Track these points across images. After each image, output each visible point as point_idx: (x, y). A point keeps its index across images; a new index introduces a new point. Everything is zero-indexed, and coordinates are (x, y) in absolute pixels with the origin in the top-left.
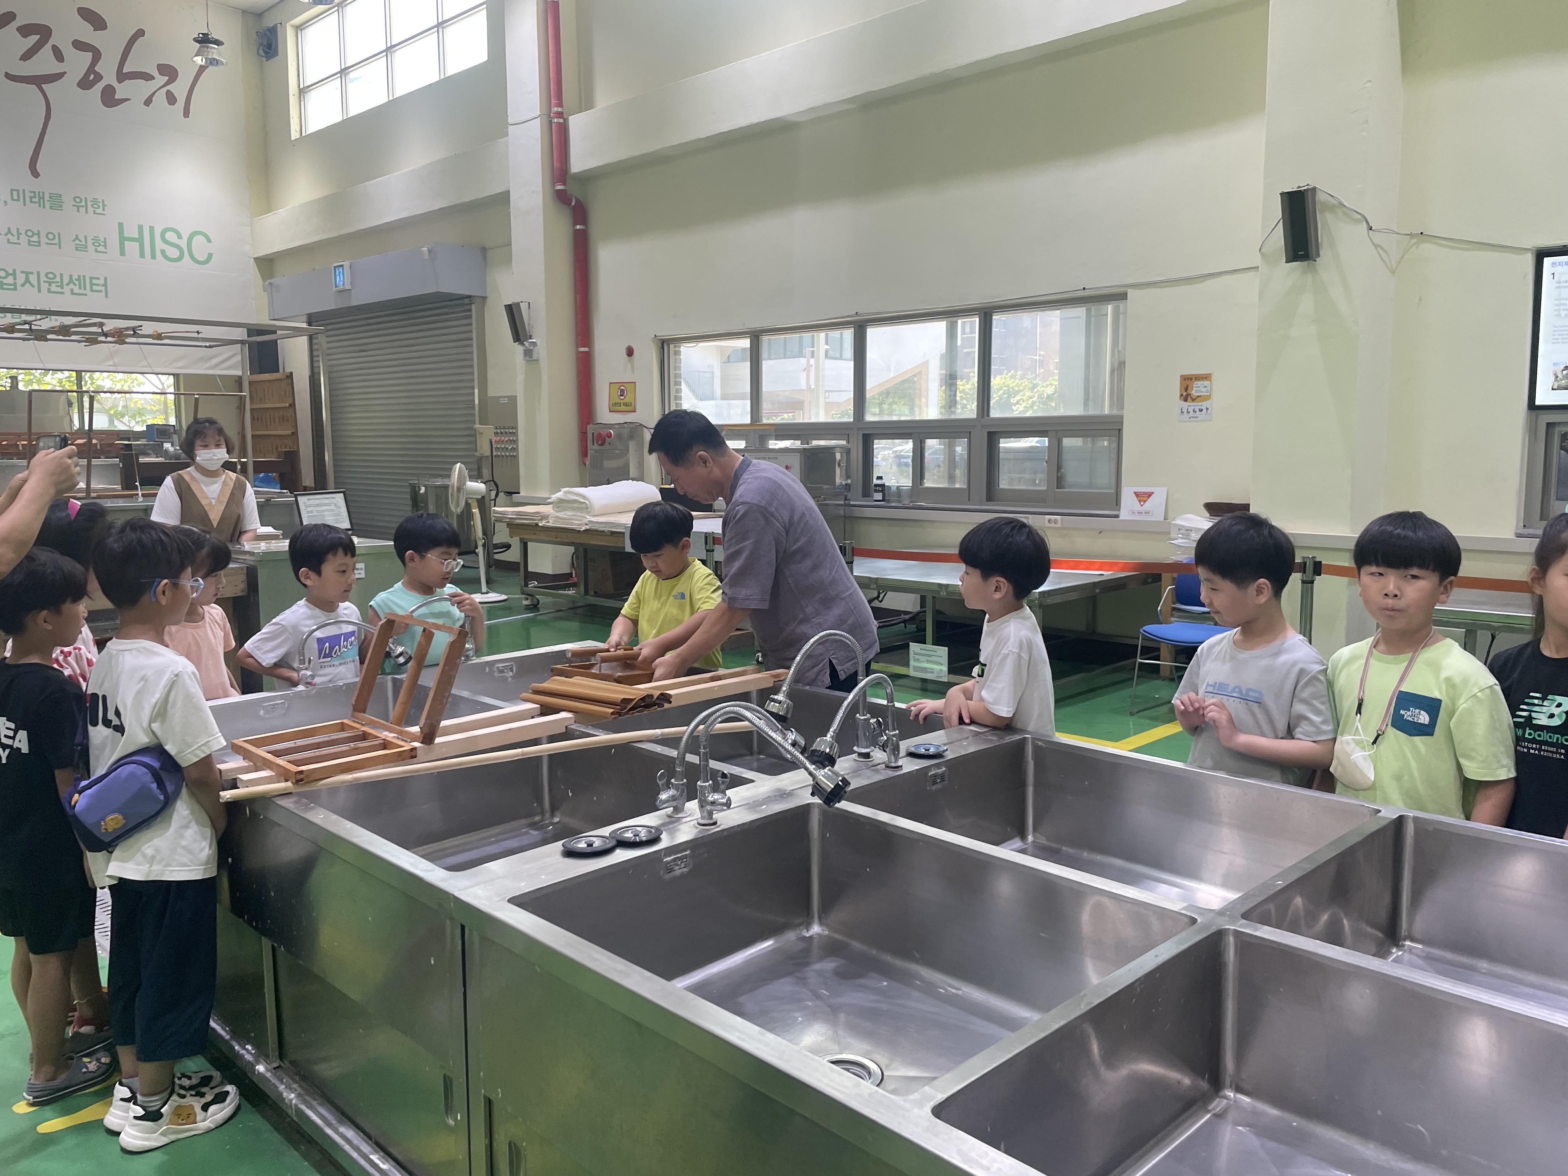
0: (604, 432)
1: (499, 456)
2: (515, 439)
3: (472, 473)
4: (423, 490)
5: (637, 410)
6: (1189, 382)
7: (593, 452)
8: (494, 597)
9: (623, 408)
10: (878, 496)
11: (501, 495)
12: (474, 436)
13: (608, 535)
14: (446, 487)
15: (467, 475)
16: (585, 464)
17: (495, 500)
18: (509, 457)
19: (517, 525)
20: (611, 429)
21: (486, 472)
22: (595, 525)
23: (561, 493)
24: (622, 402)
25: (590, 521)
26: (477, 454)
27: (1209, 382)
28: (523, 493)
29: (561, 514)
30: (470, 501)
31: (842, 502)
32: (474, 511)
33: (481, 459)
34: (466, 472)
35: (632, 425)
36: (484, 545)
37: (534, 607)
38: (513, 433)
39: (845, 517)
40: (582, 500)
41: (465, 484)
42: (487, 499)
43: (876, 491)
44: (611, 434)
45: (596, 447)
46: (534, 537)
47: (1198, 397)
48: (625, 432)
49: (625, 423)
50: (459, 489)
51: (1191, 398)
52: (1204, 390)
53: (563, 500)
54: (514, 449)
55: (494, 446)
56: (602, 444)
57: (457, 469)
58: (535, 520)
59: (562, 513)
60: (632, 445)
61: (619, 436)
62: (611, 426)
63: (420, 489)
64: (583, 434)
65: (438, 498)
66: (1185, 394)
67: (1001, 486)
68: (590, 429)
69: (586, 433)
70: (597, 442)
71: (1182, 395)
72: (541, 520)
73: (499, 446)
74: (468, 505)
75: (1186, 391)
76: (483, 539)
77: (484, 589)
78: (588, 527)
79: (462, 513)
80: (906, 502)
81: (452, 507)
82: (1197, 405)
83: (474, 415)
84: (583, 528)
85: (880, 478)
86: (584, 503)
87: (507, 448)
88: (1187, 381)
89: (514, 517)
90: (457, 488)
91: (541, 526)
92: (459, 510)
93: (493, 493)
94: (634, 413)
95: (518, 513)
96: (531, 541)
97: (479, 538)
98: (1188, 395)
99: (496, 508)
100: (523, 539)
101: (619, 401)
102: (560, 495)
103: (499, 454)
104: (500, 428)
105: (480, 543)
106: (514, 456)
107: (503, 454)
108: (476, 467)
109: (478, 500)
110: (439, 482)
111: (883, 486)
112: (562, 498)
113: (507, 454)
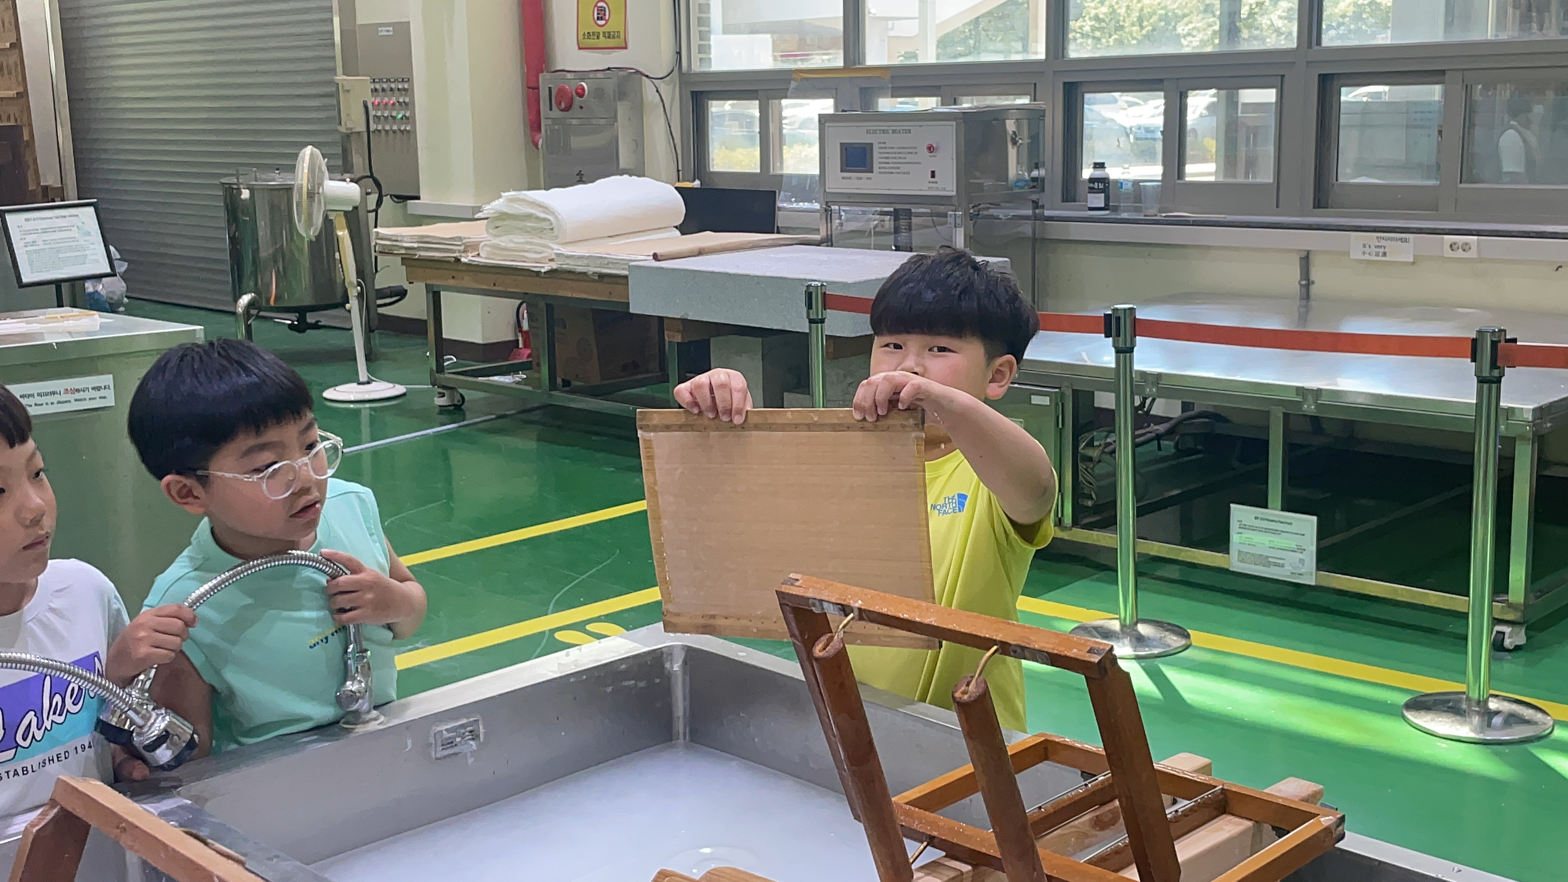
0: (571, 87)
1: (379, 131)
2: (407, 100)
3: (333, 163)
4: (245, 194)
5: (630, 45)
7: (550, 122)
8: (382, 389)
9: (603, 41)
10: (1098, 200)
11: (387, 200)
12: (335, 95)
13: (594, 281)
14: (289, 189)
15: (324, 168)
16: (536, 145)
17: (376, 211)
18: (399, 134)
19: (421, 259)
20: (583, 80)
21: (359, 162)
22: (568, 261)
23: (501, 200)
24: (601, 30)
25: (558, 255)
26: (342, 129)
28: (426, 197)
29: (503, 241)
30: (332, 216)
31: (1030, 212)
32: (340, 233)
33: (348, 137)
34: (323, 162)
35: (621, 73)
36: (360, 296)
37: (456, 410)
38: (405, 90)
39: (1034, 239)
40: (542, 215)
41: (321, 184)
42: (361, 212)
43: (1092, 190)
44: (583, 89)
45: (556, 113)
46: (452, 282)
48: (610, 85)
49: (609, 69)
50: (311, 195)
53: (506, 214)
54: (407, 118)
55: (372, 113)
56: (568, 109)
57: (307, 158)
58: (453, 251)
59: (502, 239)
60: (622, 109)
61: (599, 93)
62: (582, 75)
63: (240, 193)
64: (531, 90)
65: (273, 208)
67: (1341, 180)
68: (545, 80)
69: (538, 88)
70: (559, 104)
72: (465, 251)
73: (379, 114)
74: (328, 223)
76: (359, 284)
77: (363, 375)
78: (554, 265)
79: (318, 237)
80: (1152, 211)
81: (301, 228)
83: (333, 58)
84: (546, 268)
85: (1100, 166)
86: (545, 220)
87: (394, 118)
89: (415, 245)
90: (308, 193)
91: (465, 264)
92: (313, 233)
93: (373, 198)
94: (624, 51)
95: (422, 239)
96: (448, 289)
97: (351, 283)
99: (379, 230)
100: (433, 285)
101: (597, 29)
102: (498, 205)
103: (380, 127)
104: (381, 80)
105: (353, 292)
106: (408, 132)
107: (387, 128)
108: (339, 150)
109: (346, 213)
110: (277, 180)
111: (1105, 180)
112: (505, 210)
113: (395, 128)
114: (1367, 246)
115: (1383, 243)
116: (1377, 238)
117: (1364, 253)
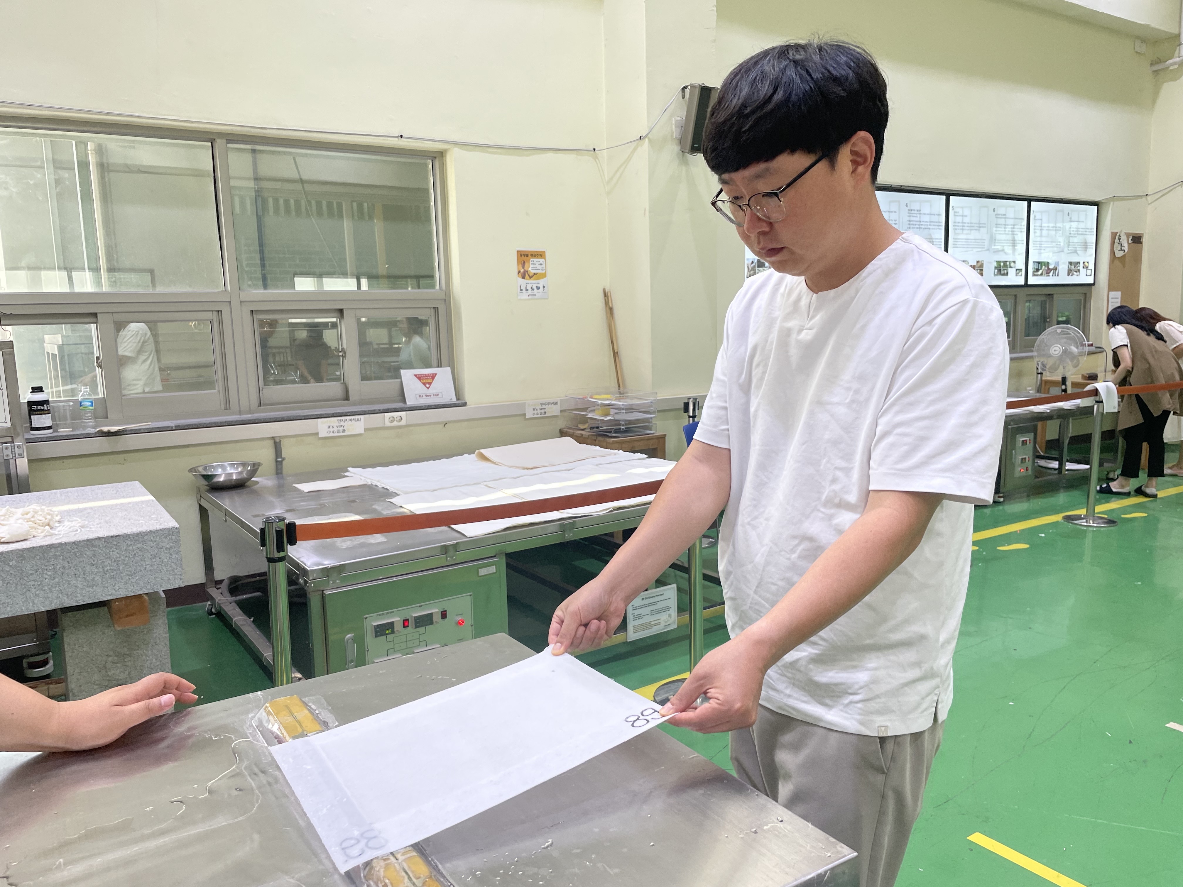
6: (525, 258)
27: (543, 260)
43: (34, 412)
47: (535, 274)
51: (529, 275)
52: (539, 267)
66: (522, 271)
71: (519, 272)
75: (523, 267)
82: (533, 283)
88: (524, 256)
98: (526, 272)
114: (331, 427)
115: (342, 423)
116: (338, 420)
117: (329, 432)
